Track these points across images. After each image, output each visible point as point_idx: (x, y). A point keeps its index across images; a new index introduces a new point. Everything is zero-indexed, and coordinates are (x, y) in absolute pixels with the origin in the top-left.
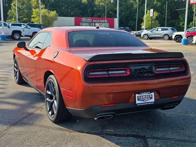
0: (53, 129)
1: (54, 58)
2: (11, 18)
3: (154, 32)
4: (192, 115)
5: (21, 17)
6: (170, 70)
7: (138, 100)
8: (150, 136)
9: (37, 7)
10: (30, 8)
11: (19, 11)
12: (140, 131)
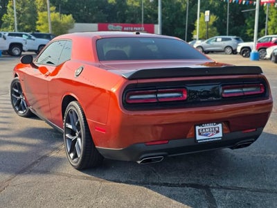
0: (76, 177)
1: (78, 76)
2: (7, 26)
3: (211, 43)
4: (272, 156)
5: (21, 24)
6: (243, 92)
7: (200, 134)
8: (215, 186)
9: (43, 10)
10: (34, 12)
11: (18, 16)
12: (200, 178)
